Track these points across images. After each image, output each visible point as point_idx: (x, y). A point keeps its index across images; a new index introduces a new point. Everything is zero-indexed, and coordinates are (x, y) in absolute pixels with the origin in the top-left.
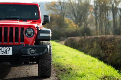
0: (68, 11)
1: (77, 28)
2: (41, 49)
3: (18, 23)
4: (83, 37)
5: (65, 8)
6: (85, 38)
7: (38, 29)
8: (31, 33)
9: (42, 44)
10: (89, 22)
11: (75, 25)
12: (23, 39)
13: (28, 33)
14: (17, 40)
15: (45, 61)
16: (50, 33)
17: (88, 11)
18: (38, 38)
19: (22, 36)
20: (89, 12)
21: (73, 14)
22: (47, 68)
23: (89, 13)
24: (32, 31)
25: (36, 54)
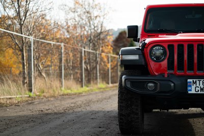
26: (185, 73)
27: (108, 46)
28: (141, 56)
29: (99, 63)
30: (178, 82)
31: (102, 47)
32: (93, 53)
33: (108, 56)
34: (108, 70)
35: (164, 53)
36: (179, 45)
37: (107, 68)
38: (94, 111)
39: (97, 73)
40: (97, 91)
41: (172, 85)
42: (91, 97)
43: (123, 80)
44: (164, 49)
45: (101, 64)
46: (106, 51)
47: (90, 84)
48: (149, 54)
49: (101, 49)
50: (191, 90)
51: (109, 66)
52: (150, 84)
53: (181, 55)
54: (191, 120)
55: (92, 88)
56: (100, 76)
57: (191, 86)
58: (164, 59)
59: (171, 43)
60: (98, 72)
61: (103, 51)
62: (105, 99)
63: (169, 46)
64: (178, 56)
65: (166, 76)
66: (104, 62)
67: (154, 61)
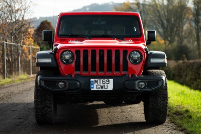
0: (151, 18)
1: (166, 47)
2: (153, 81)
3: (116, 43)
4: (181, 61)
5: (146, 13)
6: (185, 62)
7: (147, 52)
8: (138, 58)
9: (152, 74)
10: (186, 36)
11: (163, 41)
12: (126, 67)
13: (132, 58)
14: (117, 69)
15: (159, 99)
16: (165, 58)
17: (184, 18)
18: (149, 65)
19: (125, 62)
20: (185, 20)
21: (159, 23)
22: (162, 109)
23: (186, 22)
24: (139, 55)
25: (147, 89)
26: (89, 73)
27: (29, 38)
28: (54, 59)
29: (20, 55)
30: (83, 81)
31: (23, 39)
32: (15, 46)
33: (29, 48)
34: (30, 61)
35: (72, 57)
36: (84, 51)
37: (28, 59)
38: (15, 103)
39: (18, 65)
40: (19, 82)
41: (78, 83)
42: (12, 89)
43: (38, 79)
44: (72, 53)
45: (22, 55)
46: (27, 43)
47: (12, 75)
48: (60, 57)
49: (22, 40)
50: (93, 88)
51: (30, 57)
52: (61, 83)
53: (86, 59)
54: (98, 110)
55: (13, 79)
56: (21, 67)
57: (93, 85)
58: (72, 62)
59: (78, 49)
60: (20, 64)
61: (24, 43)
62: (26, 90)
63: (76, 51)
64: (83, 59)
65: (73, 76)
66: (25, 54)
67: (64, 63)
